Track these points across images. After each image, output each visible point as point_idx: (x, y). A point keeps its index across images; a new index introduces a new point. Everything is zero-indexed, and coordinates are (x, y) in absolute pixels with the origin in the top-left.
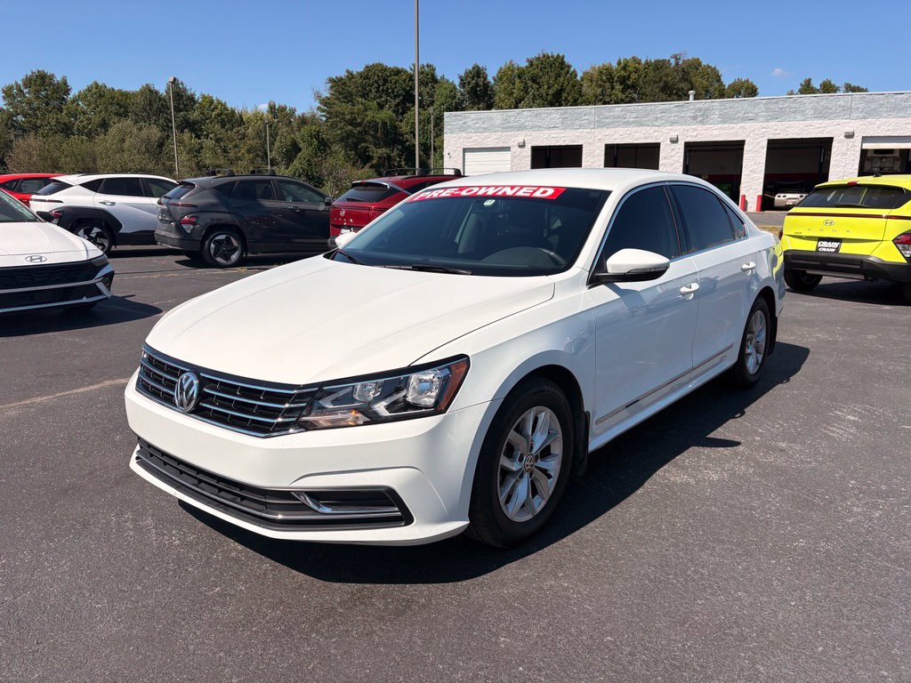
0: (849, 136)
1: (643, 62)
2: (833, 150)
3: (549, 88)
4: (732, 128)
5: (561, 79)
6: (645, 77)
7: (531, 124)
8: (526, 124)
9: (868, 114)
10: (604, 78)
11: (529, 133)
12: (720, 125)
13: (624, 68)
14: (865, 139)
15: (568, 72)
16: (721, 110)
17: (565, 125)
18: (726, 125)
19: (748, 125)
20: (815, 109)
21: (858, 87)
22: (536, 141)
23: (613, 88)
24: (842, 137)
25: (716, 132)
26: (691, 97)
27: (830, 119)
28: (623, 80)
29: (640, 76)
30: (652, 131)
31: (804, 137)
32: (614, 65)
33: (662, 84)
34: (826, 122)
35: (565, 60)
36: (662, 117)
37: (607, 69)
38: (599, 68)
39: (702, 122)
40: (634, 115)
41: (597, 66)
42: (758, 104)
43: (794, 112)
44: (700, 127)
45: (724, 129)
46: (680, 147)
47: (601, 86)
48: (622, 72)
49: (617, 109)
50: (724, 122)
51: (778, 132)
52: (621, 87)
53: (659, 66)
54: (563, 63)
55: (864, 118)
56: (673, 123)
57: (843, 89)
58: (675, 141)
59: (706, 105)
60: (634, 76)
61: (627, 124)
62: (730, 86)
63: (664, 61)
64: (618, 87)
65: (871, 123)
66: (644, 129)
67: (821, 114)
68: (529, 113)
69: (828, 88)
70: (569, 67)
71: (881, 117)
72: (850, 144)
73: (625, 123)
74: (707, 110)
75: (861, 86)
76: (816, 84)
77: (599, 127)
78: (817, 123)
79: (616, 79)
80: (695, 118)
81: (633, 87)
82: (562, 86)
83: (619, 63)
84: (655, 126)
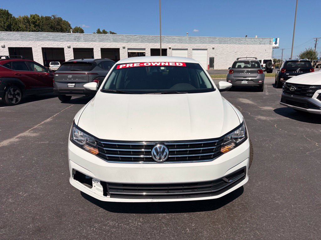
0: (124, 48)
1: (40, 17)
2: (120, 52)
3: (4, 23)
4: (88, 44)
5: (9, 20)
6: (43, 22)
7: (6, 38)
8: (4, 38)
9: (128, 41)
10: (26, 21)
11: (6, 42)
12: (84, 43)
13: (34, 18)
14: (129, 49)
15: (11, 17)
16: (84, 37)
17: (22, 39)
18: (87, 43)
19: (94, 43)
20: (113, 39)
21: (114, 33)
22: (10, 45)
23: (30, 25)
24: (122, 48)
25: (83, 45)
26: (71, 32)
27: (118, 42)
28: (34, 23)
29: (40, 22)
30: (60, 43)
31: (111, 48)
32: (29, 16)
33: (50, 26)
34: (117, 43)
35: (9, 12)
36: (63, 38)
37: (26, 18)
38: (23, 17)
39: (78, 41)
40: (51, 37)
41: (22, 16)
42: (96, 36)
43: (107, 40)
44: (77, 43)
45: (86, 44)
46: (71, 50)
47: (25, 24)
48: (33, 20)
49: (44, 34)
50: (85, 42)
51: (103, 46)
52: (34, 25)
53: (48, 19)
54: (8, 13)
55: (127, 42)
56: (68, 41)
57: (109, 33)
58: (69, 47)
59: (78, 35)
60: (38, 22)
61: (49, 40)
62: (74, 29)
63: (50, 17)
64: (32, 25)
65: (129, 44)
66: (57, 42)
67: (115, 41)
68: (5, 34)
69: (105, 32)
70: (11, 15)
71: (132, 42)
72: (125, 50)
73: (48, 39)
74: (79, 37)
75: (115, 32)
76: (101, 31)
77: (37, 40)
78: (114, 43)
79: (31, 22)
80: (75, 39)
81: (39, 25)
82: (10, 23)
83: (31, 16)
84: (61, 41)
